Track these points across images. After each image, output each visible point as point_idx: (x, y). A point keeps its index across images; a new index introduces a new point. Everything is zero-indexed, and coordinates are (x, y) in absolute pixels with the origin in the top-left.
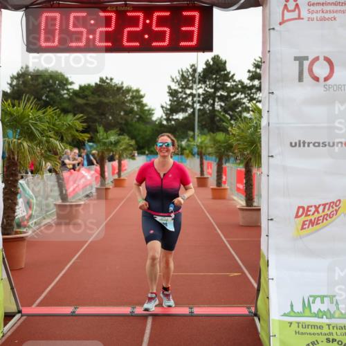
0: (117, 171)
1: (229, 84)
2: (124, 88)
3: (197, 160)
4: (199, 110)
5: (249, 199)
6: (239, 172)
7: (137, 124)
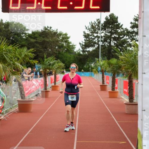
0: (54, 81)
1: (119, 31)
2: (58, 33)
3: (100, 75)
4: (102, 45)
5: (131, 98)
6: (125, 82)
7: (66, 54)
